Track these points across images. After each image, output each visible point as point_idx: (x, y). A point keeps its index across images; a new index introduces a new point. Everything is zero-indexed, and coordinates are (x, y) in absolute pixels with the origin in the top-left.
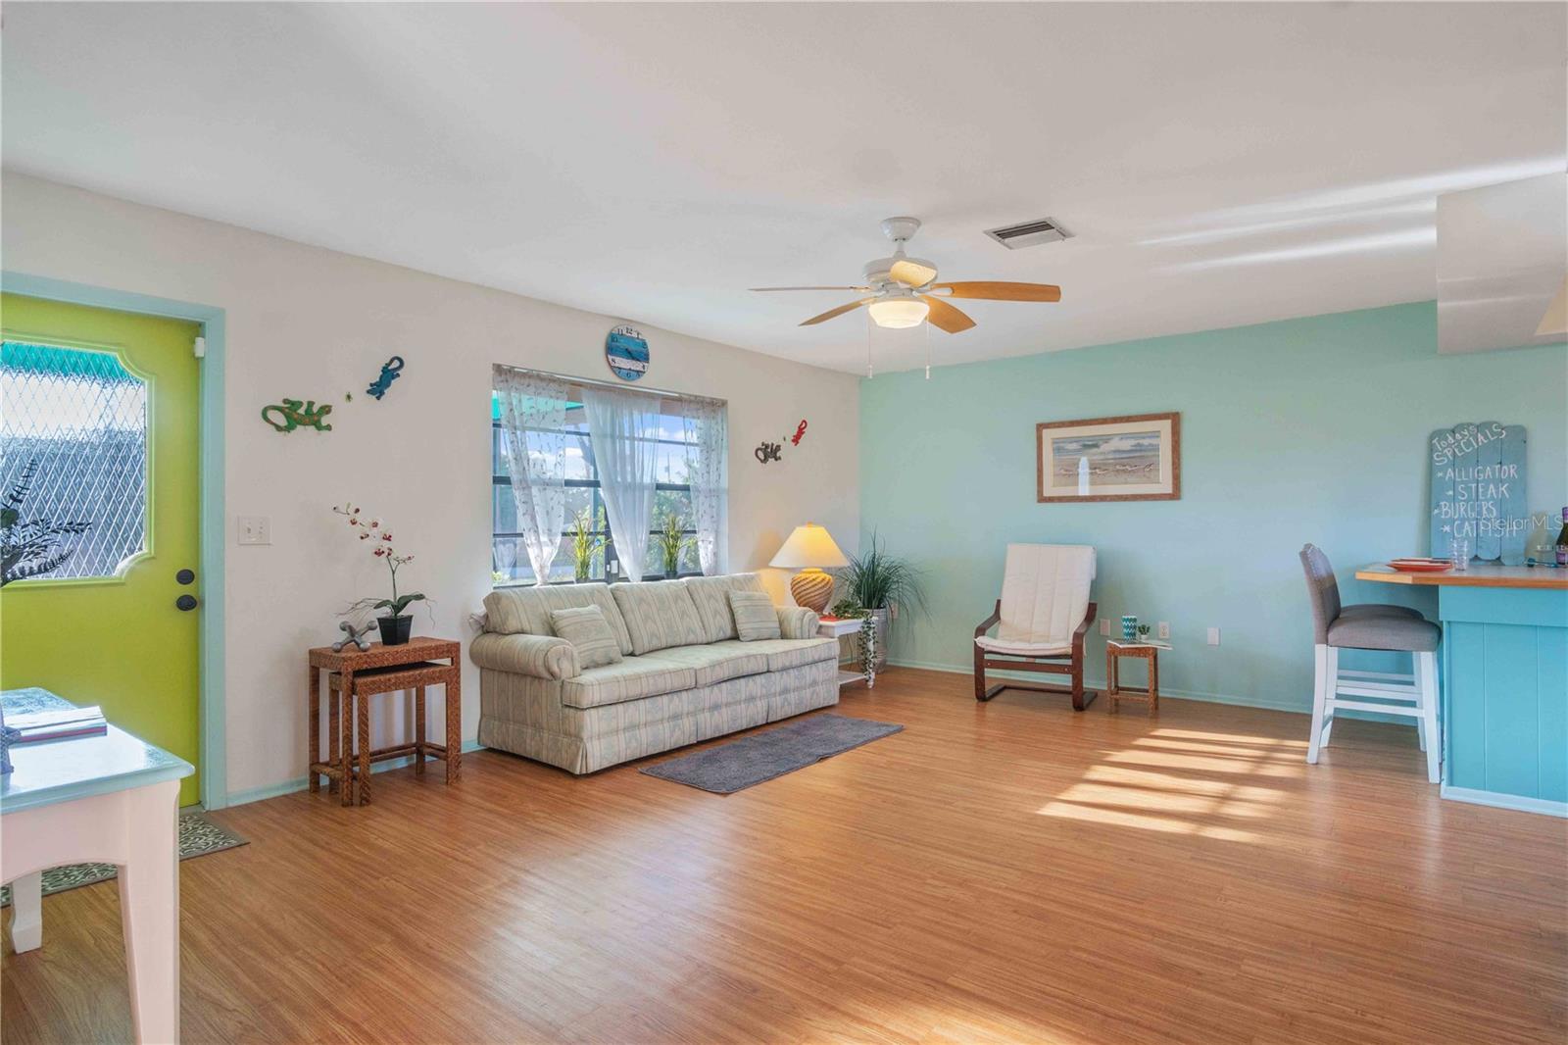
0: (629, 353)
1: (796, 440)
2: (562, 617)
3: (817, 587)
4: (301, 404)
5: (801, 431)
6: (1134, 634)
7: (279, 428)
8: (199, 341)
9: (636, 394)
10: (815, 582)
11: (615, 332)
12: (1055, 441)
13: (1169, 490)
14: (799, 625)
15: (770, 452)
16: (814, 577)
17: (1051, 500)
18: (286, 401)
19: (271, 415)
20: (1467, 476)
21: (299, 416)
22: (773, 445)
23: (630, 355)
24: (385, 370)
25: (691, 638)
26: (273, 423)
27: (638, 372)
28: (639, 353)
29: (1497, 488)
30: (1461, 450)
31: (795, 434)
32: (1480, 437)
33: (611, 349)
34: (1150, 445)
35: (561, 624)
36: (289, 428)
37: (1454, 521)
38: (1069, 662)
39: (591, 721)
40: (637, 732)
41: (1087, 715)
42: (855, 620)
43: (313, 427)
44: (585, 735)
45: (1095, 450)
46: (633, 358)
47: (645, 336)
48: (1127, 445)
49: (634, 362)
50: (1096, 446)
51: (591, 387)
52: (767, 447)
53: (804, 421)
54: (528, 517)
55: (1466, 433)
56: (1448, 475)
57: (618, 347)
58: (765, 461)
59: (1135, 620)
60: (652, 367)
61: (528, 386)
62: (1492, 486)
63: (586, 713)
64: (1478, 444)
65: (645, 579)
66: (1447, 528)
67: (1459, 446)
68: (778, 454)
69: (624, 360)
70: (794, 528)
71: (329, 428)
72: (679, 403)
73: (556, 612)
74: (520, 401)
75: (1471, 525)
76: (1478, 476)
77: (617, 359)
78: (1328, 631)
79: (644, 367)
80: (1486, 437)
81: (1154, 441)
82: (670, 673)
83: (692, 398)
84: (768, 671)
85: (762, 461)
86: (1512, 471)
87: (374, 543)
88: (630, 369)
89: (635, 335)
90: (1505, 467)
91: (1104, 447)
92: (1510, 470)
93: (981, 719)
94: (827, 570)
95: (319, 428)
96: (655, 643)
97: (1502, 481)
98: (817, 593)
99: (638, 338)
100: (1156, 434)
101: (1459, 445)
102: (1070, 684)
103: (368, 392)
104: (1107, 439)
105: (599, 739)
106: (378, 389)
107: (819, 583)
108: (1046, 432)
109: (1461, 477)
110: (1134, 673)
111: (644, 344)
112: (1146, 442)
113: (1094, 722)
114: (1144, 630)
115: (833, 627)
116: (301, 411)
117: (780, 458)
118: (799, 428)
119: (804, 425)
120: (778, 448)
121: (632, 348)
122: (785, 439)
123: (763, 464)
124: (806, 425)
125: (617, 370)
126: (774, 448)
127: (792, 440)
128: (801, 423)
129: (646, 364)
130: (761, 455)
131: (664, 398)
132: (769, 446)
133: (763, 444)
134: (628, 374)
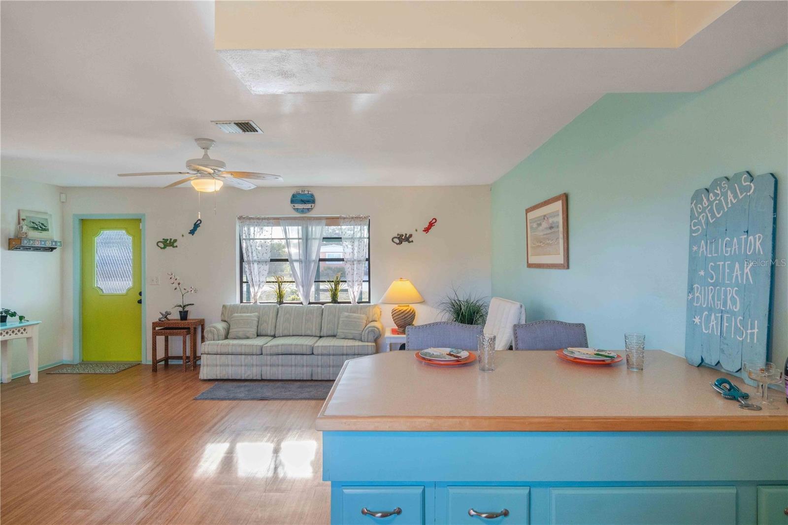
0: (303, 201)
2: (234, 317)
4: (168, 240)
5: (431, 225)
7: (161, 248)
8: (141, 224)
9: (310, 219)
11: (296, 193)
12: (531, 222)
13: (563, 262)
15: (403, 239)
17: (530, 266)
18: (163, 239)
19: (159, 244)
20: (717, 252)
21: (168, 243)
22: (406, 234)
24: (195, 224)
26: (160, 247)
27: (308, 209)
28: (309, 200)
30: (713, 216)
31: (426, 227)
32: (730, 195)
33: (292, 202)
36: (164, 248)
37: (703, 310)
43: (171, 247)
46: (305, 203)
47: (313, 191)
49: (305, 205)
51: (284, 219)
52: (401, 236)
54: (251, 276)
55: (719, 192)
56: (701, 250)
57: (297, 200)
58: (401, 243)
60: (317, 206)
61: (254, 223)
62: (737, 265)
64: (727, 203)
66: (697, 320)
67: (711, 211)
69: (300, 205)
71: (177, 247)
72: (337, 219)
75: (716, 318)
76: (727, 252)
77: (296, 205)
79: (311, 206)
80: (735, 196)
84: (312, 354)
85: (397, 244)
86: (758, 243)
87: (176, 285)
88: (304, 208)
89: (306, 192)
90: (751, 238)
91: (542, 226)
92: (756, 242)
95: (174, 247)
97: (747, 258)
99: (308, 193)
101: (712, 208)
103: (189, 233)
105: (207, 367)
106: (192, 232)
108: (528, 215)
109: (711, 252)
111: (312, 196)
112: (555, 220)
116: (168, 242)
117: (412, 241)
118: (430, 223)
119: (434, 221)
120: (411, 236)
121: (305, 198)
122: (416, 230)
123: (399, 246)
124: (436, 221)
125: (297, 210)
126: (407, 236)
127: (423, 231)
128: (431, 220)
129: (313, 205)
130: (397, 241)
131: (327, 218)
132: (403, 235)
133: (398, 235)
134: (303, 211)
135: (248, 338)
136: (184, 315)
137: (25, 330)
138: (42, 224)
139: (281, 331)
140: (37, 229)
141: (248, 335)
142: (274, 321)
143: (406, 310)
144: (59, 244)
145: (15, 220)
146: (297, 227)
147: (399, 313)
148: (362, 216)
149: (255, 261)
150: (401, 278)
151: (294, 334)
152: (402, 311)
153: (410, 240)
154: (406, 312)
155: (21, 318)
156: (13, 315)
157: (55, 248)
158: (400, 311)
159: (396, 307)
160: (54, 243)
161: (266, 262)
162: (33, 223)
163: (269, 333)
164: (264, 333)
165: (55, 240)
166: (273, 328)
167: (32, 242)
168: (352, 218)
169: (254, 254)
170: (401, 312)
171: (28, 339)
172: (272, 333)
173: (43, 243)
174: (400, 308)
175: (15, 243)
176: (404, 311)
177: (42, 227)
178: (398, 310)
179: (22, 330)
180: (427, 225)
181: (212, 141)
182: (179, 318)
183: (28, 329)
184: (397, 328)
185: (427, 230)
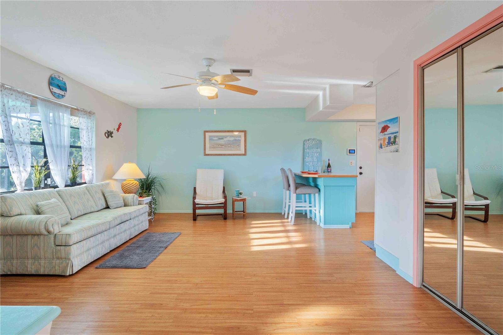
1: (118, 130)
2: (43, 205)
3: (134, 186)
6: (239, 195)
10: (133, 184)
11: (53, 76)
12: (210, 136)
13: (244, 153)
14: (132, 201)
15: (109, 134)
16: (132, 182)
17: (208, 155)
22: (110, 131)
23: (59, 87)
25: (93, 210)
27: (62, 95)
28: (63, 88)
29: (317, 154)
31: (118, 128)
33: (51, 84)
34: (238, 139)
35: (43, 209)
37: (309, 162)
38: (223, 205)
39: (74, 250)
40: (90, 251)
41: (227, 220)
42: (149, 198)
44: (71, 257)
45: (222, 140)
46: (61, 89)
47: (65, 80)
48: (232, 139)
49: (61, 91)
50: (223, 139)
51: (42, 99)
52: (109, 132)
53: (120, 123)
54: (13, 159)
55: (311, 141)
56: (307, 151)
57: (54, 83)
59: (239, 191)
60: (68, 94)
61: (12, 94)
62: (315, 154)
63: (71, 247)
64: (313, 143)
65: (66, 186)
66: (307, 164)
68: (112, 135)
69: (57, 89)
70: (123, 164)
72: (77, 111)
73: (39, 203)
74: (8, 102)
75: (312, 163)
76: (313, 151)
77: (54, 88)
78: (296, 190)
81: (239, 138)
82: (101, 224)
83: (82, 110)
84: (130, 219)
85: (107, 137)
88: (59, 94)
89: (61, 79)
91: (225, 139)
92: (319, 150)
93: (194, 226)
94: (136, 180)
96: (80, 213)
98: (134, 188)
99: (62, 81)
100: (240, 136)
101: (309, 143)
102: (223, 212)
104: (226, 137)
105: (77, 257)
107: (135, 184)
108: (207, 134)
109: (310, 151)
110: (239, 206)
111: (65, 84)
112: (237, 138)
113: (229, 222)
114: (241, 194)
115: (143, 200)
118: (119, 125)
121: (59, 84)
122: (114, 129)
124: (121, 125)
125: (53, 93)
126: (111, 133)
129: (65, 92)
131: (71, 108)
134: (58, 96)
168: (86, 112)
172: (70, 216)
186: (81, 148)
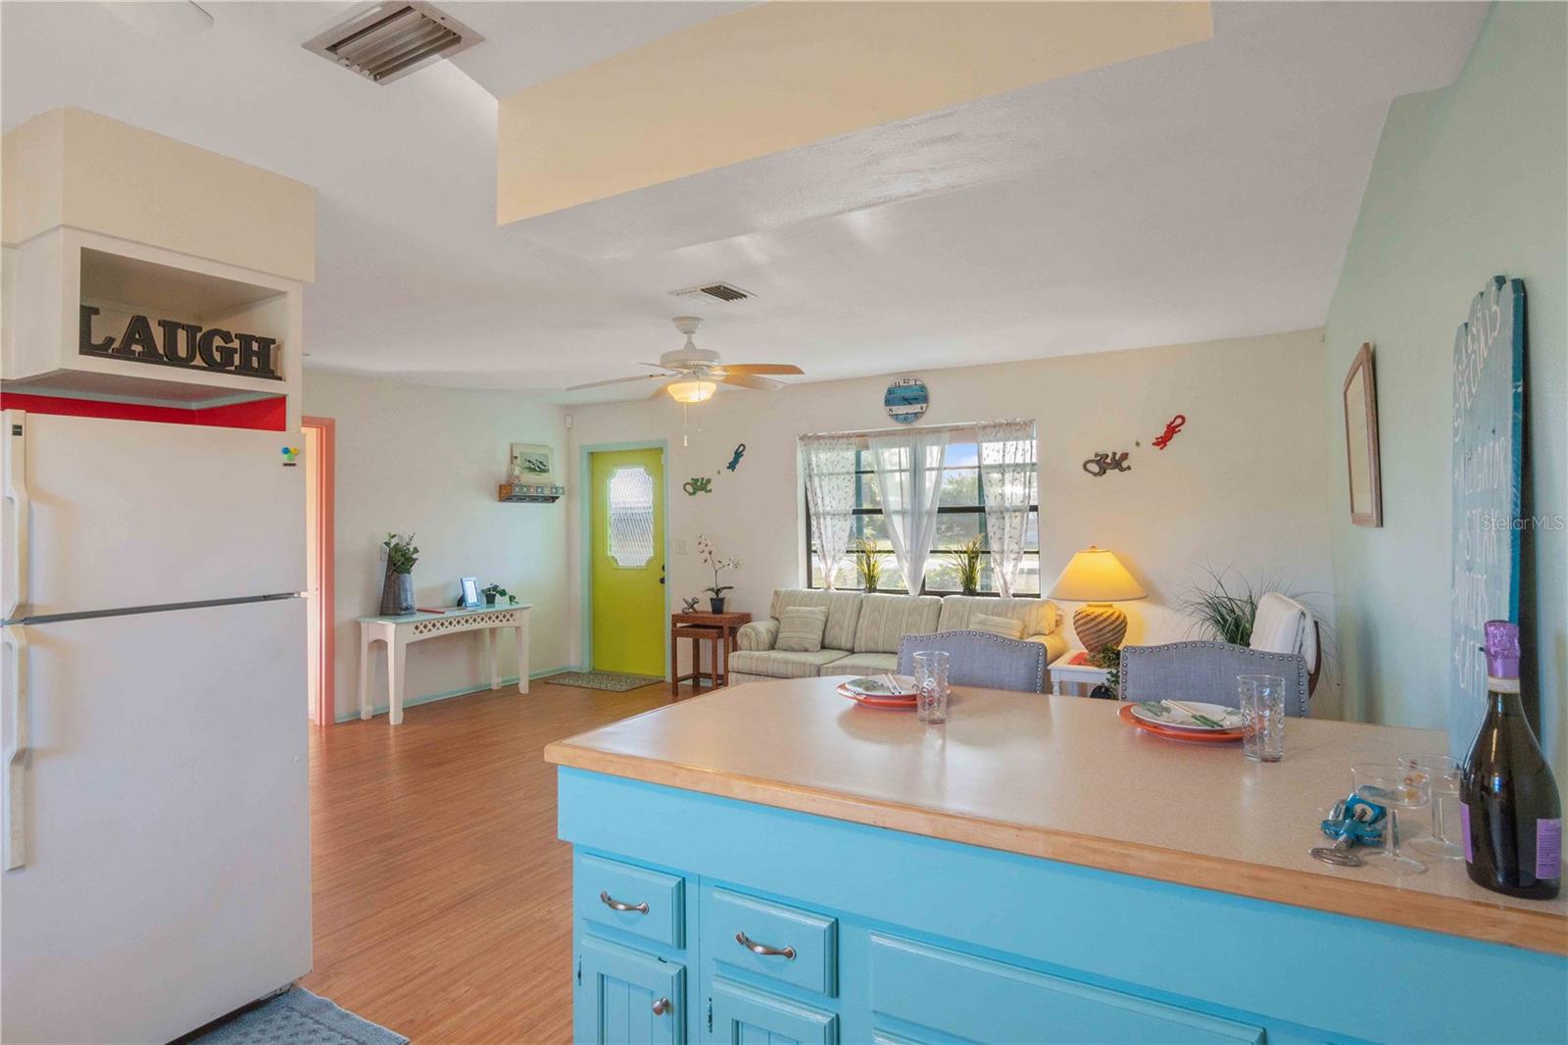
0: (906, 400)
4: (699, 480)
5: (1171, 430)
7: (690, 494)
8: (663, 455)
9: (920, 432)
11: (892, 385)
15: (1108, 463)
18: (692, 479)
19: (687, 487)
21: (699, 486)
22: (1114, 454)
23: (907, 401)
24: (736, 453)
26: (687, 492)
27: (915, 414)
28: (918, 397)
30: (1470, 392)
31: (1161, 435)
33: (888, 402)
36: (694, 493)
43: (703, 492)
46: (909, 403)
47: (924, 380)
49: (910, 406)
51: (874, 435)
52: (1103, 458)
53: (1181, 417)
55: (1475, 332)
56: (1461, 479)
57: (896, 398)
58: (1103, 472)
60: (932, 405)
68: (1127, 463)
69: (902, 407)
71: (710, 491)
72: (971, 431)
77: (896, 408)
79: (922, 408)
85: (1094, 475)
87: (705, 555)
88: (908, 413)
89: (912, 383)
90: (1497, 445)
95: (707, 491)
99: (916, 384)
103: (728, 468)
106: (732, 466)
111: (923, 388)
116: (699, 484)
117: (1129, 468)
118: (1169, 426)
119: (1179, 421)
120: (1125, 456)
121: (910, 394)
122: (1138, 444)
123: (1099, 477)
124: (1184, 421)
125: (896, 417)
126: (1117, 457)
127: (1154, 444)
128: (1172, 420)
129: (924, 405)
130: (1095, 468)
131: (952, 429)
132: (1107, 456)
133: (1096, 455)
134: (906, 418)
135: (806, 650)
136: (718, 605)
137: (511, 615)
138: (541, 463)
139: (863, 642)
140: (533, 470)
141: (806, 646)
142: (853, 622)
143: (1100, 615)
144: (561, 491)
145: (507, 459)
146: (897, 450)
147: (1085, 620)
148: (1019, 419)
149: (828, 514)
150: (1093, 547)
151: (885, 650)
152: (1092, 616)
153: (1125, 464)
154: (1101, 618)
155: (512, 598)
156: (503, 593)
157: (557, 498)
158: (1088, 615)
159: (1082, 606)
160: (554, 490)
161: (845, 515)
162: (529, 461)
163: (843, 645)
164: (835, 644)
165: (558, 485)
166: (851, 635)
167: (525, 489)
168: (1001, 425)
169: (827, 502)
170: (1089, 618)
171: (517, 628)
172: (849, 646)
173: (540, 490)
174: (1090, 610)
175: (508, 493)
176: (1096, 617)
177: (539, 468)
178: (1084, 614)
179: (508, 616)
180: (1161, 431)
181: (698, 319)
182: (710, 609)
183: (517, 615)
184: (1086, 651)
185: (1162, 442)
186: (984, 511)
